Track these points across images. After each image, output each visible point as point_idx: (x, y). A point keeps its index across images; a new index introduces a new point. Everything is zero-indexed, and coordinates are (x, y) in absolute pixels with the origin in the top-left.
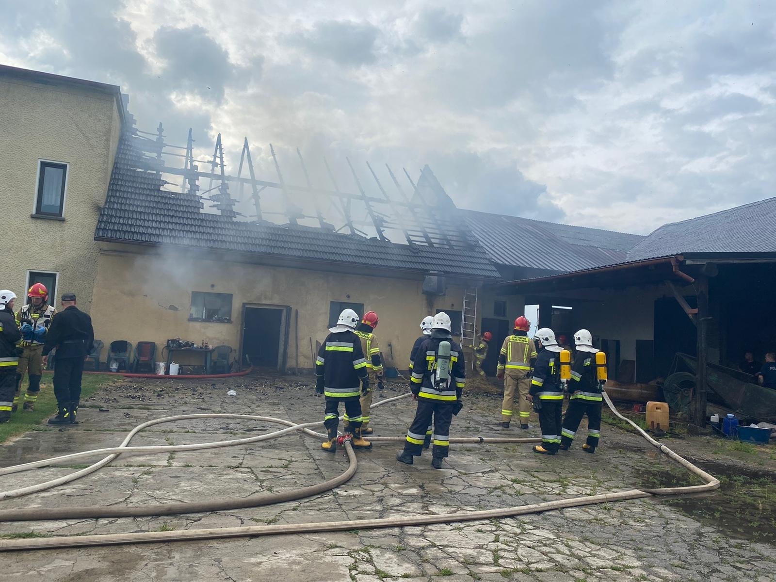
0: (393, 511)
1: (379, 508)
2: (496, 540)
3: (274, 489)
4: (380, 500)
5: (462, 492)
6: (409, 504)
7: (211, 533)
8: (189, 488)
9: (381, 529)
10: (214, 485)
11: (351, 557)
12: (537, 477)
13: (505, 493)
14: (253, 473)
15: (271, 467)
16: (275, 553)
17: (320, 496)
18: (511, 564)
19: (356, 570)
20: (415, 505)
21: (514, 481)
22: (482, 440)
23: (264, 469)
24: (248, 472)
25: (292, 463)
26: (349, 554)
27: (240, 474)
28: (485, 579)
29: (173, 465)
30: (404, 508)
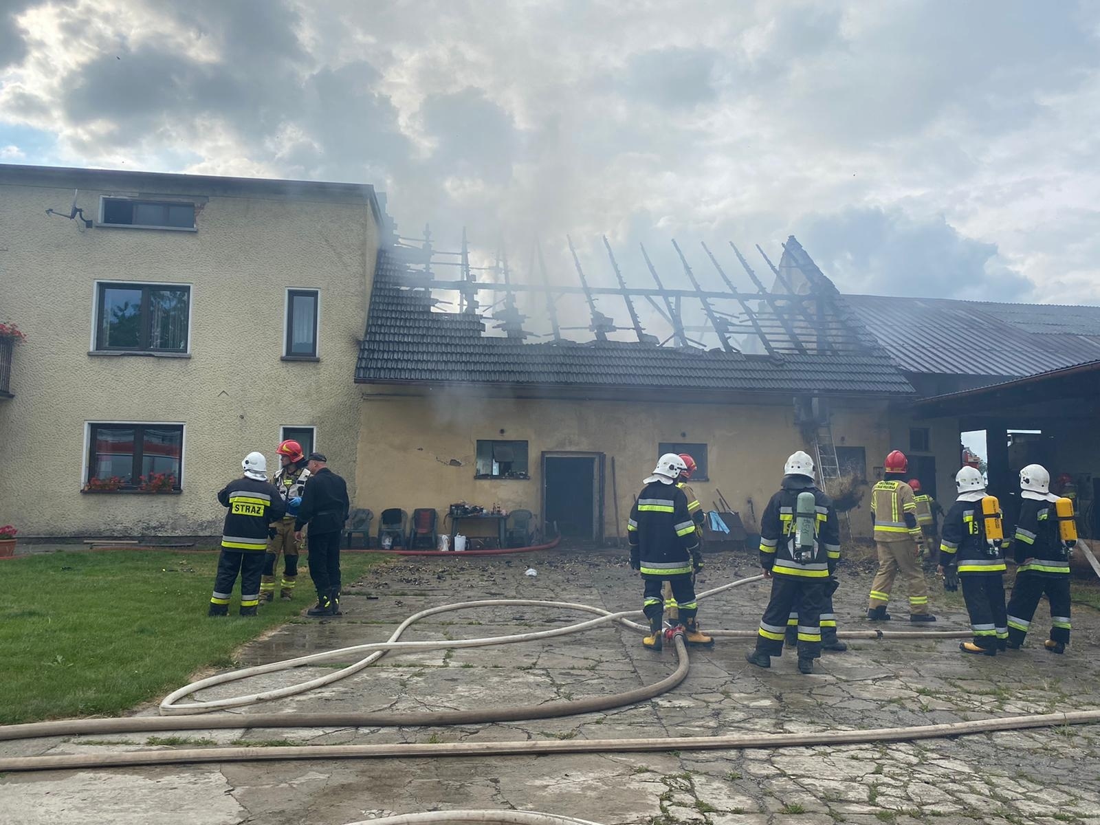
0: (732, 728)
1: (712, 724)
2: (878, 771)
3: (575, 697)
4: (716, 714)
5: (838, 705)
6: (757, 720)
7: (488, 748)
8: (467, 694)
9: (711, 751)
10: (498, 690)
11: (666, 784)
12: (959, 687)
13: (903, 707)
14: (549, 676)
15: (573, 668)
16: (566, 775)
17: (633, 707)
18: (894, 803)
19: (670, 801)
20: (765, 721)
21: (921, 692)
22: (880, 634)
23: (563, 671)
24: (543, 674)
25: (601, 664)
26: (663, 781)
27: (532, 677)
28: (851, 821)
29: (450, 665)
30: (748, 725)
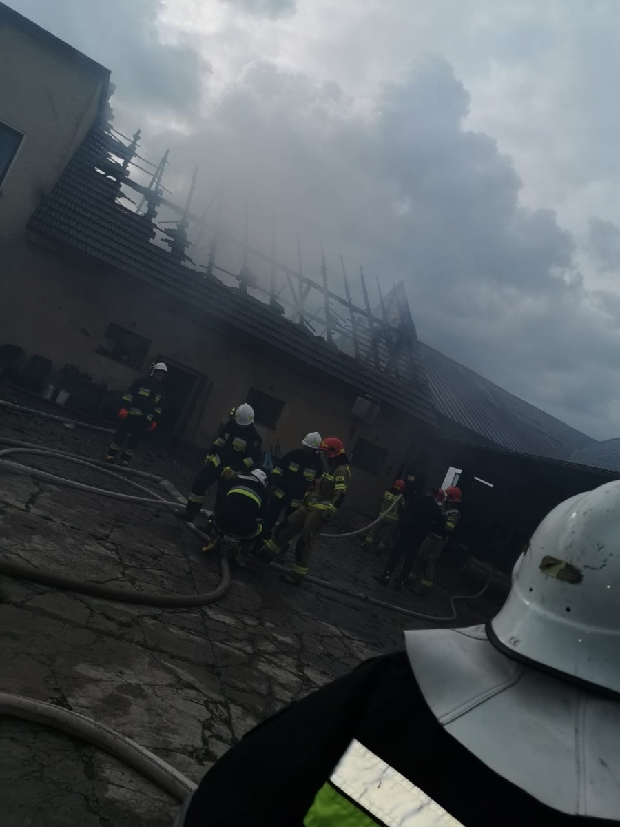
0: (264, 659)
1: (249, 649)
3: (138, 583)
4: (251, 640)
6: (283, 657)
8: (41, 548)
10: (71, 553)
11: (208, 709)
14: (118, 553)
15: (139, 552)
16: (121, 672)
17: (186, 610)
19: (211, 731)
20: (290, 660)
23: (131, 553)
24: (113, 549)
26: (206, 704)
27: (103, 549)
29: (32, 511)
30: (276, 660)
